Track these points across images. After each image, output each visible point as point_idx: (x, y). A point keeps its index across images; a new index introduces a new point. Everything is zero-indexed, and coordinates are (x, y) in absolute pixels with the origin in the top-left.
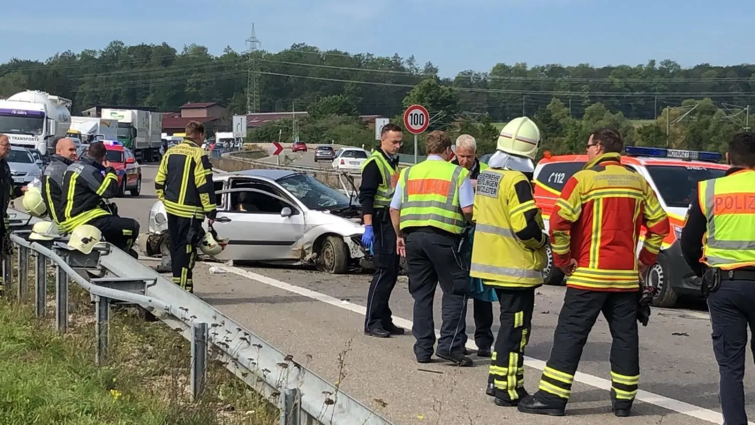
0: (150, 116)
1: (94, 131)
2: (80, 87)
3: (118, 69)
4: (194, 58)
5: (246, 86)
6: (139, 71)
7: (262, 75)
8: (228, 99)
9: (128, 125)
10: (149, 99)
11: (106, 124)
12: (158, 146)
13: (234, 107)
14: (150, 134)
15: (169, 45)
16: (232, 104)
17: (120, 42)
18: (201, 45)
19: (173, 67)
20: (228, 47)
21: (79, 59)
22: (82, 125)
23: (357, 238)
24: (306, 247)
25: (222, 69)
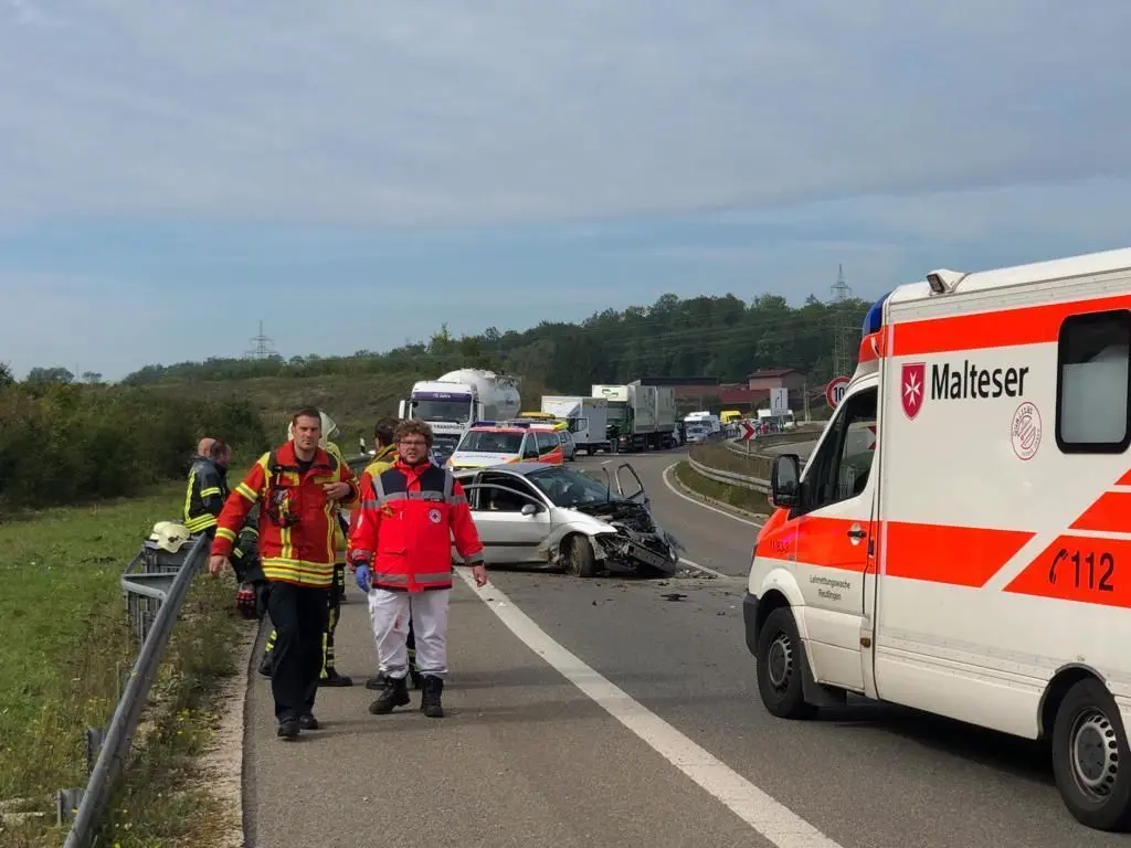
0: (657, 392)
1: (578, 413)
2: (623, 355)
3: (671, 330)
4: (767, 313)
5: (834, 347)
6: (697, 332)
8: (811, 364)
9: (622, 405)
10: (710, 367)
12: (668, 429)
13: (817, 374)
14: (657, 414)
15: (735, 296)
16: (816, 370)
17: (673, 296)
18: (776, 295)
19: (739, 324)
20: (812, 296)
21: (623, 319)
22: (559, 407)
23: (601, 538)
24: (553, 548)
25: (803, 325)
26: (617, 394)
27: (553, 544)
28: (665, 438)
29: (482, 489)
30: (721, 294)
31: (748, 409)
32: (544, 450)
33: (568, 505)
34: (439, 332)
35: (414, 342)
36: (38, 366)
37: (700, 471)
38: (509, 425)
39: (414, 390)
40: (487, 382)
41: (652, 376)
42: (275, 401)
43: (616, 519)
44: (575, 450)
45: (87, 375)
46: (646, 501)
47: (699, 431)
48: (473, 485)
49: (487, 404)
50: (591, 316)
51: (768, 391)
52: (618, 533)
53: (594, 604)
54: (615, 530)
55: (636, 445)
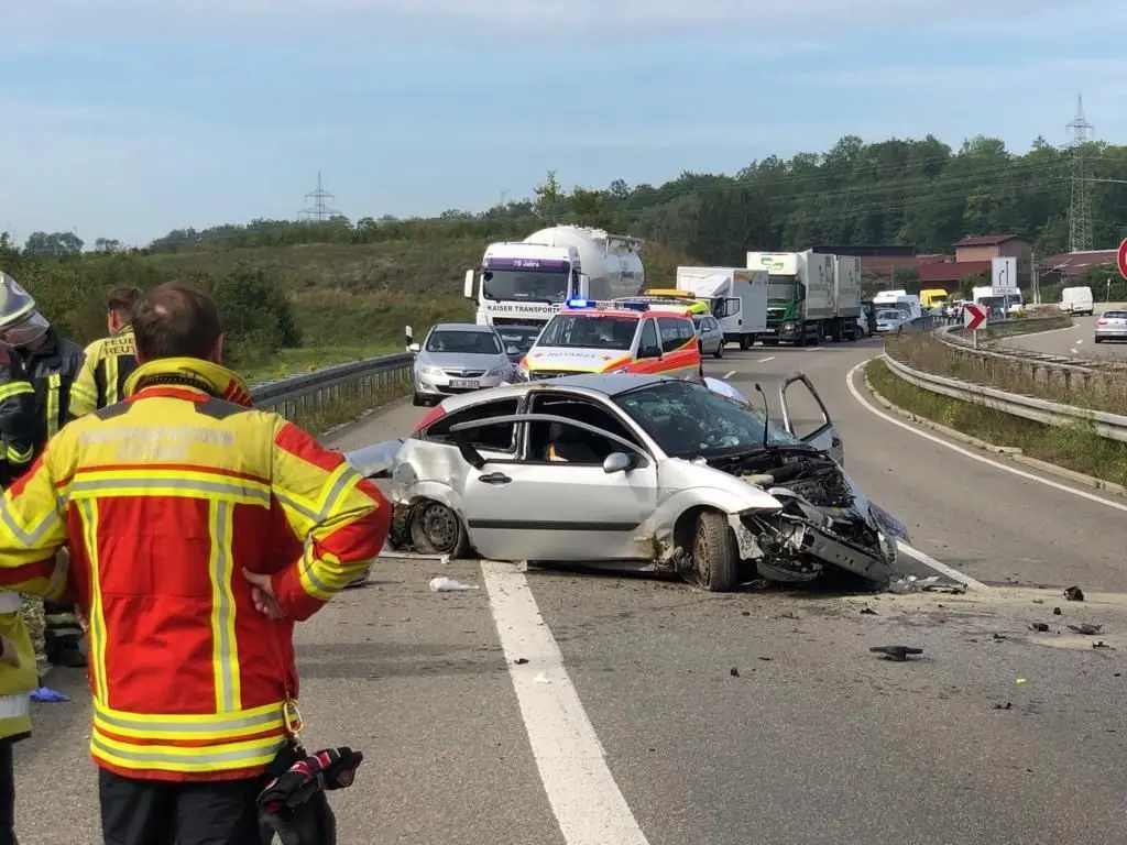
0: (836, 262)
1: (725, 292)
2: (790, 216)
3: (853, 183)
4: (979, 160)
5: (1069, 205)
6: (886, 186)
7: (1098, 184)
8: (1040, 228)
9: (790, 280)
10: (903, 232)
11: (746, 278)
12: (853, 314)
13: (1046, 240)
14: (836, 294)
15: (937, 139)
16: (1045, 236)
17: (856, 139)
18: (992, 136)
19: (943, 175)
20: (1040, 138)
21: (790, 169)
22: (700, 282)
23: (752, 518)
24: (660, 535)
25: (1028, 176)
26: (782, 264)
27: (664, 526)
28: (848, 327)
29: (533, 423)
30: (919, 137)
31: (958, 285)
32: (669, 346)
33: (690, 456)
34: (545, 183)
35: (518, 200)
36: (38, 231)
37: (904, 376)
38: (616, 306)
39: (486, 256)
40: (594, 245)
41: (827, 243)
42: (326, 275)
43: (779, 480)
44: (723, 342)
45: (100, 242)
46: (836, 442)
47: (895, 316)
48: (517, 416)
49: (594, 277)
50: (749, 166)
51: (990, 263)
52: (785, 510)
53: (734, 673)
54: (777, 504)
55: (808, 336)
